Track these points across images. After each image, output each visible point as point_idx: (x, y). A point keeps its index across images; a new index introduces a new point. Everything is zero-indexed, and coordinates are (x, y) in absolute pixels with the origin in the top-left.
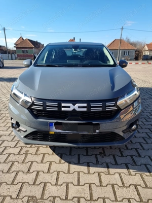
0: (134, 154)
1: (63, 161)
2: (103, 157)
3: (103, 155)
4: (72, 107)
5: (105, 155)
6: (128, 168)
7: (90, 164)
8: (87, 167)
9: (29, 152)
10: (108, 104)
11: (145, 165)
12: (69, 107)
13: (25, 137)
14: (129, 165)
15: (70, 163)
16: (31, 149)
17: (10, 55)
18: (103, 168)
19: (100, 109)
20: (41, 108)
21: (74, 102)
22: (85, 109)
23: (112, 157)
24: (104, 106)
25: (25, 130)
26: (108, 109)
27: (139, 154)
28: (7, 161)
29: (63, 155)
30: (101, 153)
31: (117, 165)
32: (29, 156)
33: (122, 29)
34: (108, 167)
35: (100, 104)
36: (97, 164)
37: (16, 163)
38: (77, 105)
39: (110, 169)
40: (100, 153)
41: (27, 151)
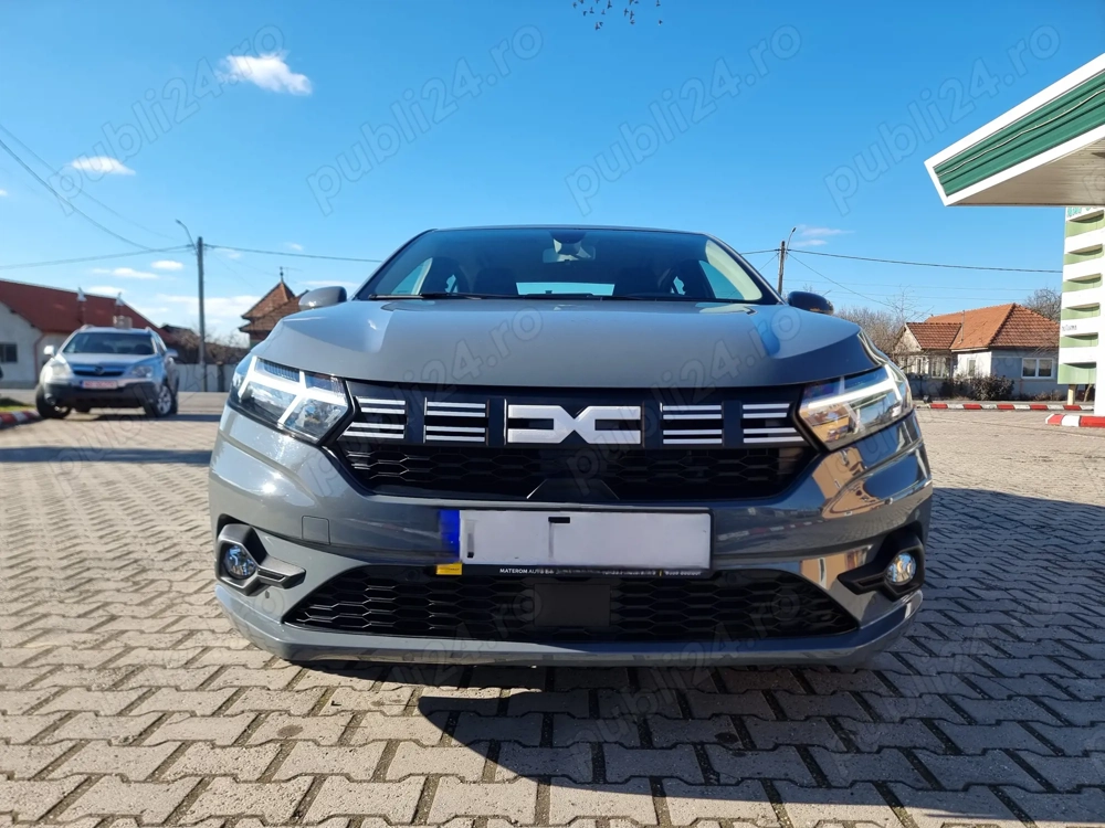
0: (921, 742)
1: (503, 772)
2: (739, 753)
3: (739, 744)
4: (562, 425)
5: (752, 746)
6: (894, 802)
7: (667, 783)
8: (649, 799)
9: (300, 736)
10: (752, 410)
11: (995, 788)
12: (547, 424)
13: (292, 616)
14: (900, 791)
15: (545, 779)
16: (311, 721)
17: (213, 370)
18: (748, 799)
19: (713, 439)
20: (394, 433)
21: (573, 399)
22: (633, 437)
23: (793, 753)
24: (733, 423)
25: (290, 572)
26: (753, 438)
27: (947, 740)
28: (169, 774)
29: (505, 748)
30: (724, 739)
31: (829, 787)
32: (299, 750)
33: (783, 251)
34: (775, 798)
35: (713, 411)
36: (708, 783)
37: (220, 784)
38: (591, 413)
39: (788, 806)
40: (719, 736)
41: (292, 730)
